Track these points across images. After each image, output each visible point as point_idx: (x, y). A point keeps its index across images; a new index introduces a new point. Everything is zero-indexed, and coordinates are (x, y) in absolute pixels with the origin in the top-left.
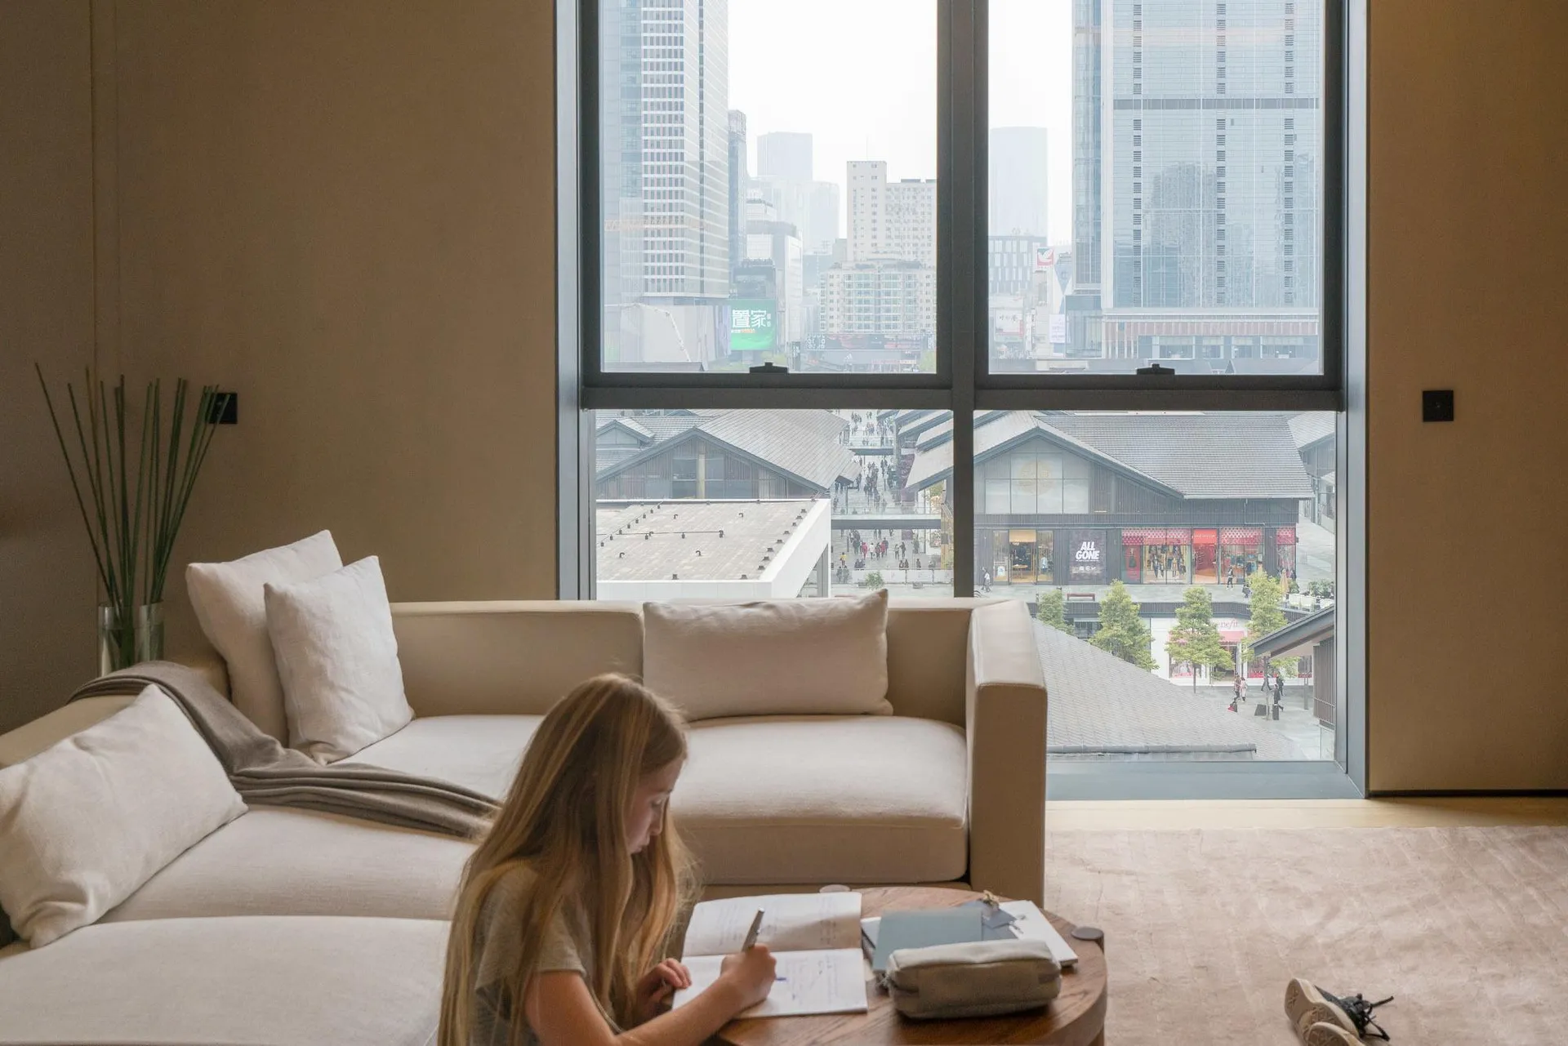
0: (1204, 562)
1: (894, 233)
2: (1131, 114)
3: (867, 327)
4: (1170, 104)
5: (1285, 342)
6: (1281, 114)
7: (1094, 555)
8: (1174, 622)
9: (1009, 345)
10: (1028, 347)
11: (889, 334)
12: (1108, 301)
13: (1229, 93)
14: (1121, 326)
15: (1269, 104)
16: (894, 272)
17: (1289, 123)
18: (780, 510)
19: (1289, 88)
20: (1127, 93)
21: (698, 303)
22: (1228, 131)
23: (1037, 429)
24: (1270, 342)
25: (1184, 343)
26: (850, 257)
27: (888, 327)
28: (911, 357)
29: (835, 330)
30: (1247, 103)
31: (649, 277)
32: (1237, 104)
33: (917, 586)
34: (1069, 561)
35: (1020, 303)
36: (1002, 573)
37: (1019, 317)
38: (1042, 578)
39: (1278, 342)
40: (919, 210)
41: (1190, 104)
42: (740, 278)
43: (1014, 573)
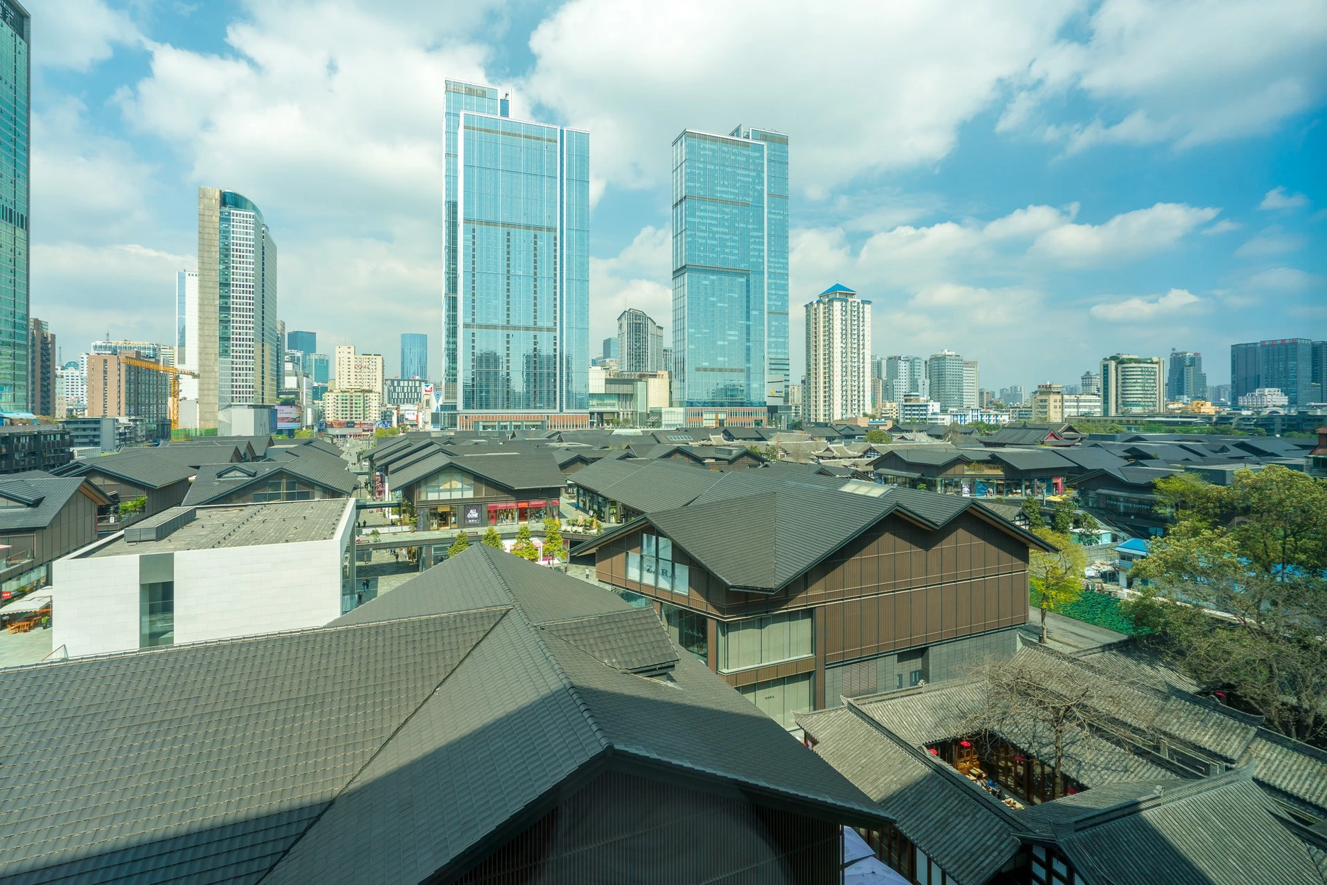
0: (523, 515)
1: (359, 377)
2: (471, 330)
3: (346, 418)
4: (487, 327)
5: (534, 423)
6: (532, 333)
7: (476, 515)
8: (515, 541)
9: (412, 426)
10: (420, 426)
11: (357, 421)
12: (460, 407)
13: (512, 323)
14: (466, 417)
15: (527, 329)
16: (360, 394)
17: (535, 337)
18: (331, 504)
19: (535, 324)
20: (469, 321)
21: (260, 408)
22: (511, 339)
23: (451, 463)
24: (528, 423)
25: (493, 424)
26: (337, 387)
27: (356, 418)
28: (368, 431)
29: (330, 420)
30: (518, 328)
31: (235, 395)
32: (515, 328)
33: (394, 534)
34: (465, 518)
35: (416, 408)
36: (435, 526)
37: (416, 413)
38: (453, 526)
39: (531, 423)
40: (370, 367)
41: (495, 327)
42: (281, 396)
43: (440, 525)
